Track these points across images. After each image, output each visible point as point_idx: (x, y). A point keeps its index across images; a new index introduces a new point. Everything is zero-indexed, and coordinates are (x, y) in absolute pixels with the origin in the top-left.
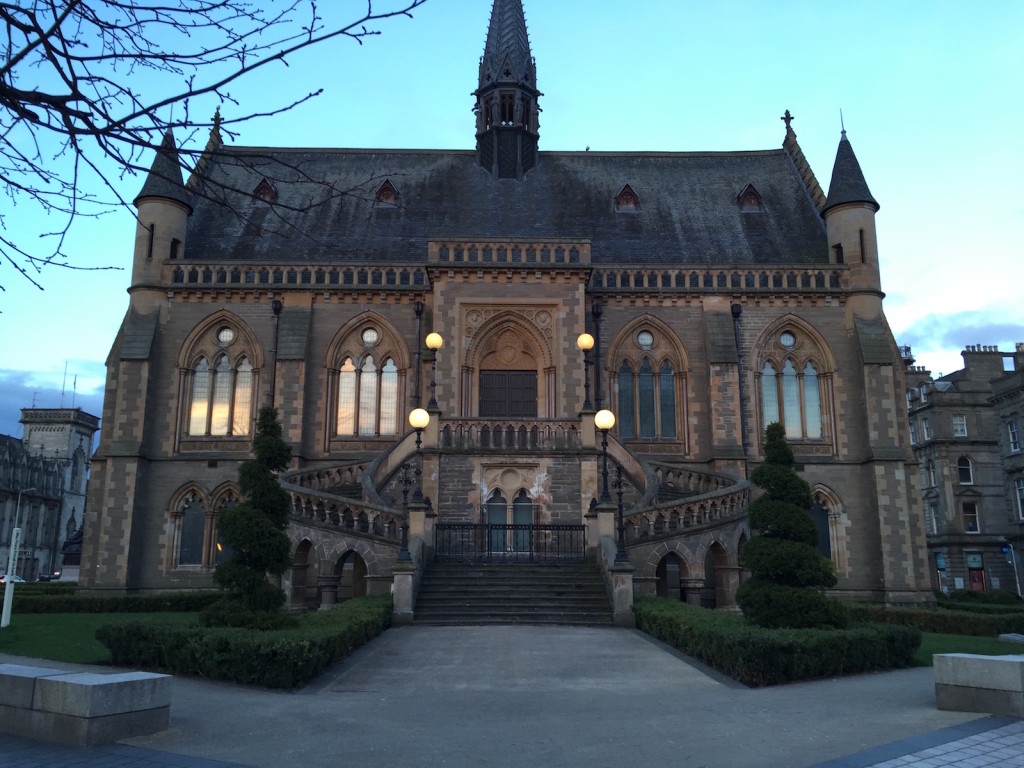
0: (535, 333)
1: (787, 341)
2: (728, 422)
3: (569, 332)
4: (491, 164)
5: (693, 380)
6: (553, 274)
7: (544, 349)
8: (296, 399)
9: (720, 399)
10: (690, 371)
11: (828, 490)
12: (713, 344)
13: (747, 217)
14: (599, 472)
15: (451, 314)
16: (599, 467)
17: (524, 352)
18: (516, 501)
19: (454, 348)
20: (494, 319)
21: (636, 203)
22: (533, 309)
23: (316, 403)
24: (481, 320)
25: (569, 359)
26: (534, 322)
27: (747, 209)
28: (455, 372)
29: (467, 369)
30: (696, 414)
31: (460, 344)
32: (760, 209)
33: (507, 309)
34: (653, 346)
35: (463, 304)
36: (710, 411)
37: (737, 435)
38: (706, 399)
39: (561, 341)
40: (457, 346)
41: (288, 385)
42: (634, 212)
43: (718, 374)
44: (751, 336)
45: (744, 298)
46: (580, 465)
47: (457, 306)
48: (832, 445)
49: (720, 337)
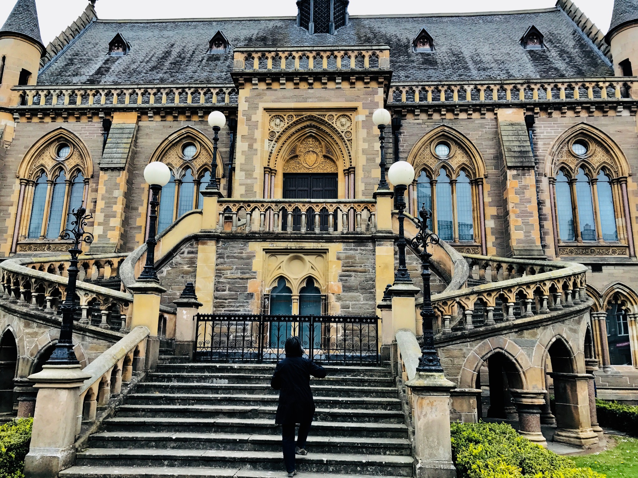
0: (335, 137)
1: (579, 150)
2: (526, 224)
3: (368, 133)
4: (308, 23)
5: (489, 186)
6: (353, 79)
7: (344, 152)
8: (115, 203)
9: (518, 201)
10: (486, 177)
11: (628, 291)
12: (509, 150)
13: (530, 52)
14: (396, 259)
15: (254, 118)
16: (395, 253)
17: (325, 156)
18: (303, 290)
19: (256, 150)
20: (296, 123)
21: (431, 46)
22: (333, 113)
23: (137, 209)
24: (284, 125)
25: (368, 159)
26: (334, 125)
27: (530, 47)
28: (258, 172)
29: (269, 171)
30: (493, 217)
31: (263, 147)
32: (542, 47)
33: (309, 114)
34: (449, 157)
35: (267, 110)
36: (507, 213)
37: (535, 235)
38: (502, 203)
39: (361, 142)
40: (259, 149)
41: (109, 191)
42: (430, 52)
43: (514, 177)
44: (544, 144)
45: (537, 110)
46: (374, 251)
47: (260, 111)
48: (629, 247)
49: (517, 144)
